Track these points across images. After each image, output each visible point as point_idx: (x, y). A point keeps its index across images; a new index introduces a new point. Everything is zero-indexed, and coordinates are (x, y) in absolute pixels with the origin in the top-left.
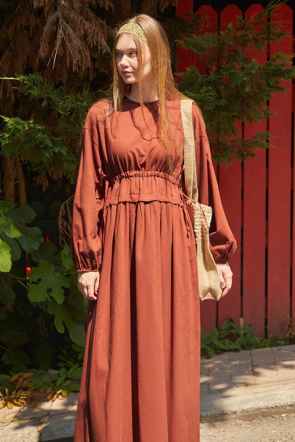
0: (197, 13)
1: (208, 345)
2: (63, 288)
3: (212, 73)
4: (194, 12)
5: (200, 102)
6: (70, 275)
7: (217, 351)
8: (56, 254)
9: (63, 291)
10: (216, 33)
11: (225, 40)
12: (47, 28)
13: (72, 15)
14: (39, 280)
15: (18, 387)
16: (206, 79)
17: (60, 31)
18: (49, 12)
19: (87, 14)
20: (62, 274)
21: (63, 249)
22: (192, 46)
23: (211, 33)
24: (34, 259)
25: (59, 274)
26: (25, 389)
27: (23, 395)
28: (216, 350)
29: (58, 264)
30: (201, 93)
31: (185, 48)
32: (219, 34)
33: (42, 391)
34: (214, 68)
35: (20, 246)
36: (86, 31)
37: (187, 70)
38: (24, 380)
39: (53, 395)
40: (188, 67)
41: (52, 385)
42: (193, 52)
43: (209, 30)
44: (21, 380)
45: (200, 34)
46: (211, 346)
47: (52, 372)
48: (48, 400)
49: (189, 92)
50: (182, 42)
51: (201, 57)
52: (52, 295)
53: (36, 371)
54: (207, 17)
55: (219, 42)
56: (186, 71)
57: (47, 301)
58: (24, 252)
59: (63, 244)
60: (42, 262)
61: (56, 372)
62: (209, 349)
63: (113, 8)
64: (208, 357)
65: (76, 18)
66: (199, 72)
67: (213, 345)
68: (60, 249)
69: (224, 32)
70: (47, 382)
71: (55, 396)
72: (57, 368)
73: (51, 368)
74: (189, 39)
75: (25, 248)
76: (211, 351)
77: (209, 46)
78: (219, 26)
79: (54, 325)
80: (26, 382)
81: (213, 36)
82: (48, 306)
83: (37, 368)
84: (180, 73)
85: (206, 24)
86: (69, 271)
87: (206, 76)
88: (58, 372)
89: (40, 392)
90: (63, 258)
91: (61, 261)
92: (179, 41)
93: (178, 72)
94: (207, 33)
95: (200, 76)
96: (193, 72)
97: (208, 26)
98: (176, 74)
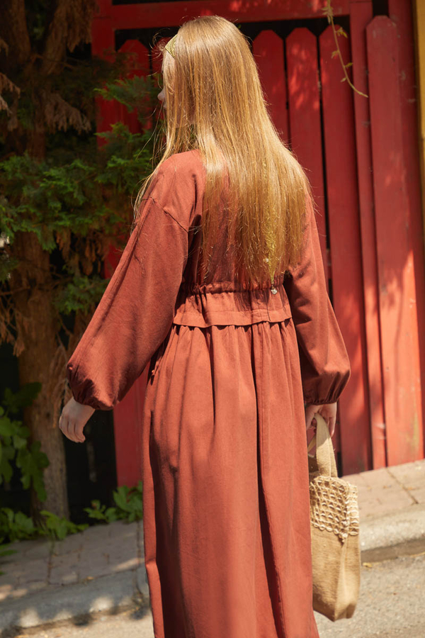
0: (120, 51)
4: (117, 50)
16: (139, 139)
22: (118, 96)
23: (142, 77)
30: (134, 159)
31: (109, 99)
32: (152, 78)
34: (149, 124)
40: (113, 123)
42: (119, 103)
43: (139, 73)
45: (127, 78)
50: (103, 91)
51: (131, 111)
54: (135, 55)
56: (111, 129)
63: (7, 50)
66: (129, 130)
74: (113, 87)
77: (140, 94)
78: (151, 67)
84: (103, 133)
85: (133, 66)
87: (138, 134)
92: (100, 90)
93: (100, 132)
94: (136, 77)
95: (131, 135)
96: (120, 130)
97: (136, 68)
98: (98, 134)
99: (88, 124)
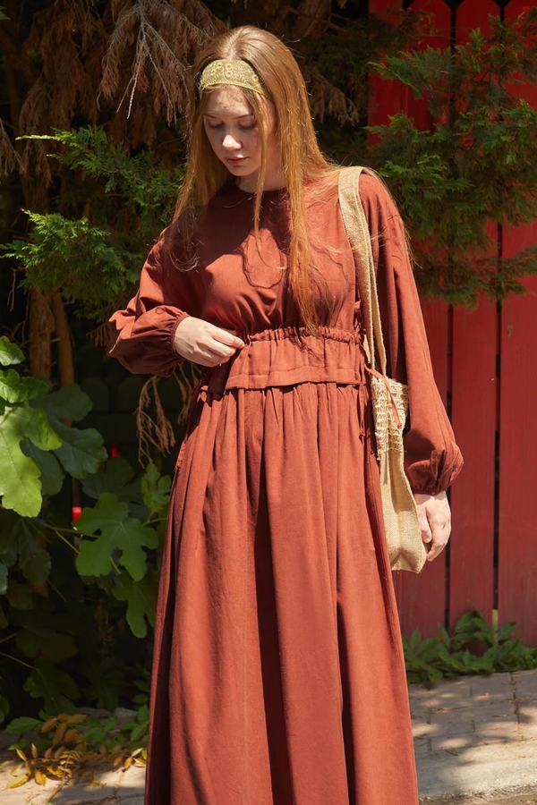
0: (410, 8)
1: (429, 663)
2: (144, 548)
3: (439, 128)
4: (405, 7)
5: (416, 184)
6: (159, 522)
7: (447, 674)
8: (132, 482)
9: (144, 556)
10: (449, 49)
11: (465, 61)
12: (116, 38)
13: (165, 13)
14: (98, 532)
15: (55, 742)
16: (428, 138)
17: (143, 44)
18: (119, 7)
19: (195, 10)
20: (143, 521)
21: (144, 472)
22: (401, 74)
23: (438, 49)
24: (87, 491)
25: (136, 521)
26: (71, 746)
27: (66, 757)
28: (444, 672)
29: (136, 502)
30: (418, 167)
31: (388, 78)
32: (454, 51)
33: (103, 750)
34: (444, 117)
35: (61, 466)
36: (192, 44)
37: (390, 121)
38: (68, 728)
39: (125, 759)
40: (392, 115)
41: (122, 739)
42: (403, 85)
43: (434, 42)
44: (62, 727)
45: (415, 49)
46: (434, 664)
47: (123, 713)
48: (114, 769)
49: (394, 164)
50: (381, 66)
51: (419, 96)
52: (122, 562)
53: (90, 710)
54: (431, 16)
55: (454, 66)
56: (388, 122)
57: (112, 573)
58: (68, 478)
59: (146, 462)
60: (104, 497)
61: (130, 713)
62: (430, 669)
64: (429, 686)
65: (172, 17)
66: (415, 124)
67: (439, 663)
68: (139, 472)
69: (463, 47)
70: (113, 732)
71: (129, 760)
72: (131, 705)
73: (121, 705)
74: (395, 61)
75: (72, 468)
76: (434, 674)
77: (434, 73)
78: (453, 35)
79: (126, 621)
80: (71, 732)
81: (442, 54)
82: (114, 585)
83: (93, 705)
84: (377, 127)
85: (427, 31)
86: (156, 516)
87: (428, 132)
88: (135, 713)
89: (99, 753)
90: (144, 489)
91: (142, 495)
92: (375, 64)
93: (373, 125)
94: (429, 48)
95: (416, 133)
96: (402, 125)
97: (432, 34)
98: (369, 128)
99: (355, 114)
